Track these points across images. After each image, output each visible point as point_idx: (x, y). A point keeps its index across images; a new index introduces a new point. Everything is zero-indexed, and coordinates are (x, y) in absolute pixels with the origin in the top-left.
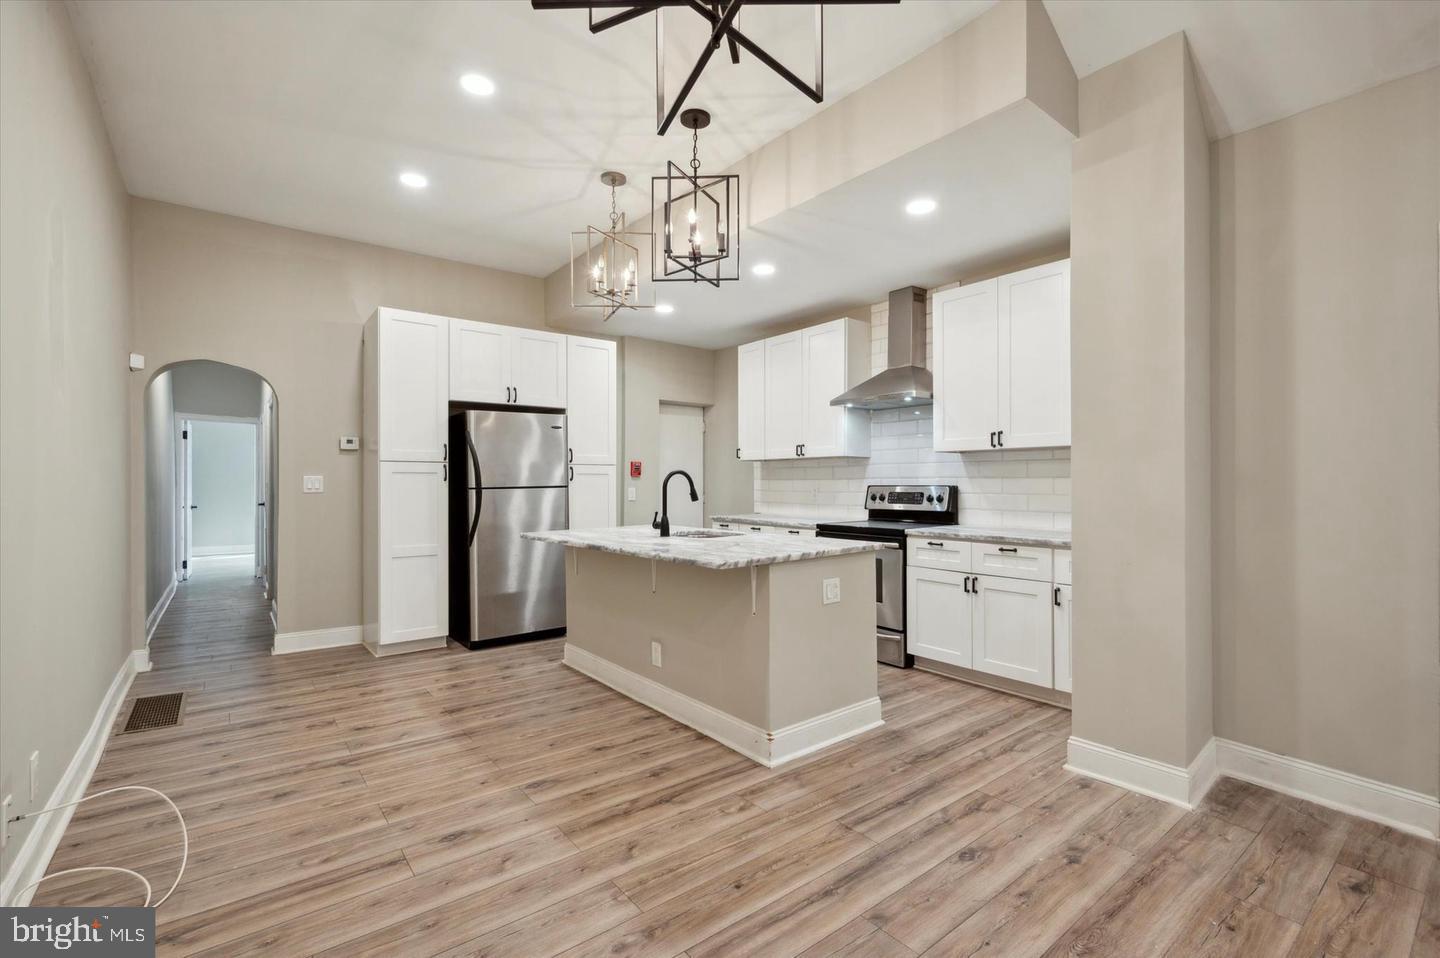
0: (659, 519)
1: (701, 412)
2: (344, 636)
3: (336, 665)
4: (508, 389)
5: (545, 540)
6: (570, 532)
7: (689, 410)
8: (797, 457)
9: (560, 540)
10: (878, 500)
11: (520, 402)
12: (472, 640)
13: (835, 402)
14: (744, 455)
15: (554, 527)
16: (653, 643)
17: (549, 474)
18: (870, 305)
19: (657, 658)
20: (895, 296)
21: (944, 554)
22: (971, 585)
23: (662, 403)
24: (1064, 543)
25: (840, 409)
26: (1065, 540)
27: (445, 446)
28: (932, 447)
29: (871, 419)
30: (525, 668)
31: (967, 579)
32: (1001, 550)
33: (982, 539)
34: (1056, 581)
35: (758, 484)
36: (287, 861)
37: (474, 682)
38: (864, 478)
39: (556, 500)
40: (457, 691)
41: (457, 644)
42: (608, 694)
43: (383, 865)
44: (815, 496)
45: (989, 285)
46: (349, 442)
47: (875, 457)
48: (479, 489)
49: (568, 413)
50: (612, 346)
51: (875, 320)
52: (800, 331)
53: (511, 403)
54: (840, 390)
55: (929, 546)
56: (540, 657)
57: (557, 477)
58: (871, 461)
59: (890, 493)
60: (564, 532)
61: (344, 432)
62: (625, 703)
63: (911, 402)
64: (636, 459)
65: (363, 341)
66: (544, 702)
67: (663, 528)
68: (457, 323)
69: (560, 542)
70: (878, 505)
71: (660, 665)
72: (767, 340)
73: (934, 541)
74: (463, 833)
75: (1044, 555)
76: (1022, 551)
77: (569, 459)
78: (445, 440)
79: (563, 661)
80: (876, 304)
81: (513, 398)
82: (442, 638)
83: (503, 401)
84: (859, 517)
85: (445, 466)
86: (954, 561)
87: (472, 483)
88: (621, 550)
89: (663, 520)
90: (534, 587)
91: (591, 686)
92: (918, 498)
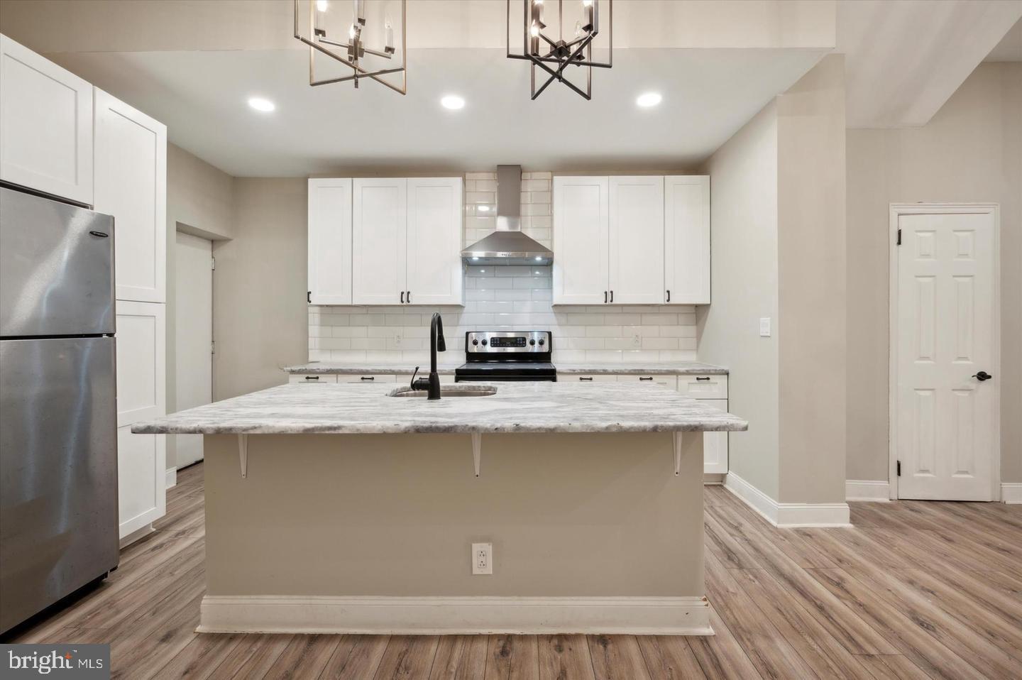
92: (521, 342)
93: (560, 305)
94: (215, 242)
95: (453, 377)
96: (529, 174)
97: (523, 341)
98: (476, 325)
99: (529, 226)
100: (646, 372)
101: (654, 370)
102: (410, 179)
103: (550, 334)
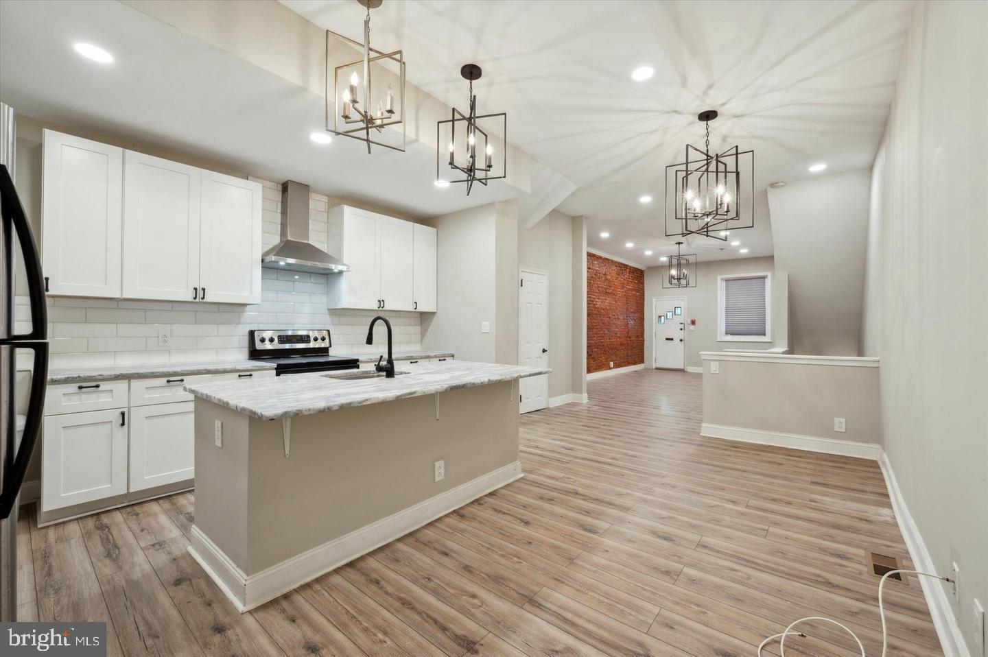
16: (436, 463)
19: (441, 474)
20: (294, 186)
36: (755, 584)
38: (238, 324)
43: (710, 549)
58: (248, 309)
59: (279, 336)
71: (443, 478)
74: (660, 537)
92: (306, 339)
98: (258, 324)
102: (203, 170)
103: (329, 331)
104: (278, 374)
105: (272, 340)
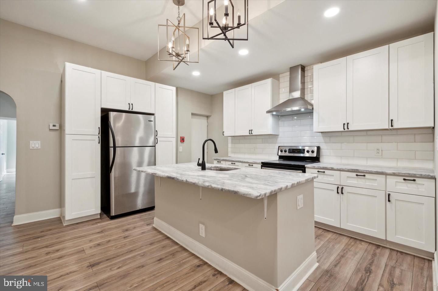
0: (201, 162)
1: (206, 118)
2: (51, 214)
3: (42, 232)
4: (129, 104)
5: (145, 172)
6: (157, 167)
7: (201, 117)
8: (249, 135)
9: (152, 172)
10: (283, 152)
11: (134, 110)
12: (111, 215)
13: (268, 112)
14: (226, 134)
15: (149, 164)
16: (200, 224)
17: (147, 141)
18: (279, 74)
19: (202, 233)
20: (293, 70)
21: (325, 176)
22: (340, 190)
23: (193, 114)
24: (393, 173)
25: (269, 114)
26: (393, 172)
27: (99, 128)
28: (313, 130)
29: (279, 120)
30: (136, 230)
31: (338, 188)
32: (357, 175)
33: (346, 170)
34: (387, 190)
35: (230, 145)
37: (109, 241)
38: (276, 143)
39: (151, 152)
40: (99, 248)
41: (105, 216)
42: (176, 247)
44: (255, 150)
45: (342, 60)
46: (54, 126)
47: (281, 135)
48: (115, 147)
49: (156, 115)
50: (174, 89)
51: (281, 80)
52: (251, 84)
53: (130, 110)
54: (269, 108)
55: (317, 173)
56: (142, 223)
57: (151, 142)
58: (279, 136)
59: (289, 149)
60: (153, 167)
61: (52, 121)
62: (185, 254)
63: (304, 111)
64: (182, 136)
65: (62, 81)
66: (143, 255)
67: (203, 166)
68: (105, 74)
69: (152, 174)
70: (283, 154)
71: (204, 237)
72: (236, 89)
73: (320, 170)
75: (381, 178)
76: (368, 176)
77: (156, 135)
78: (99, 125)
79: (153, 225)
80: (282, 73)
81: (131, 108)
82: (97, 214)
83: (127, 109)
84: (275, 159)
85: (99, 137)
86: (331, 180)
87: (111, 144)
88: (186, 181)
89: (202, 162)
90: (142, 190)
91: (167, 242)
92: (302, 151)
93: (326, 132)
94: (208, 117)
95: (260, 165)
96: (309, 67)
97: (303, 151)
98: (284, 143)
99: (309, 93)
100: (360, 171)
101: (367, 171)
104: (262, 166)
105: (285, 151)
